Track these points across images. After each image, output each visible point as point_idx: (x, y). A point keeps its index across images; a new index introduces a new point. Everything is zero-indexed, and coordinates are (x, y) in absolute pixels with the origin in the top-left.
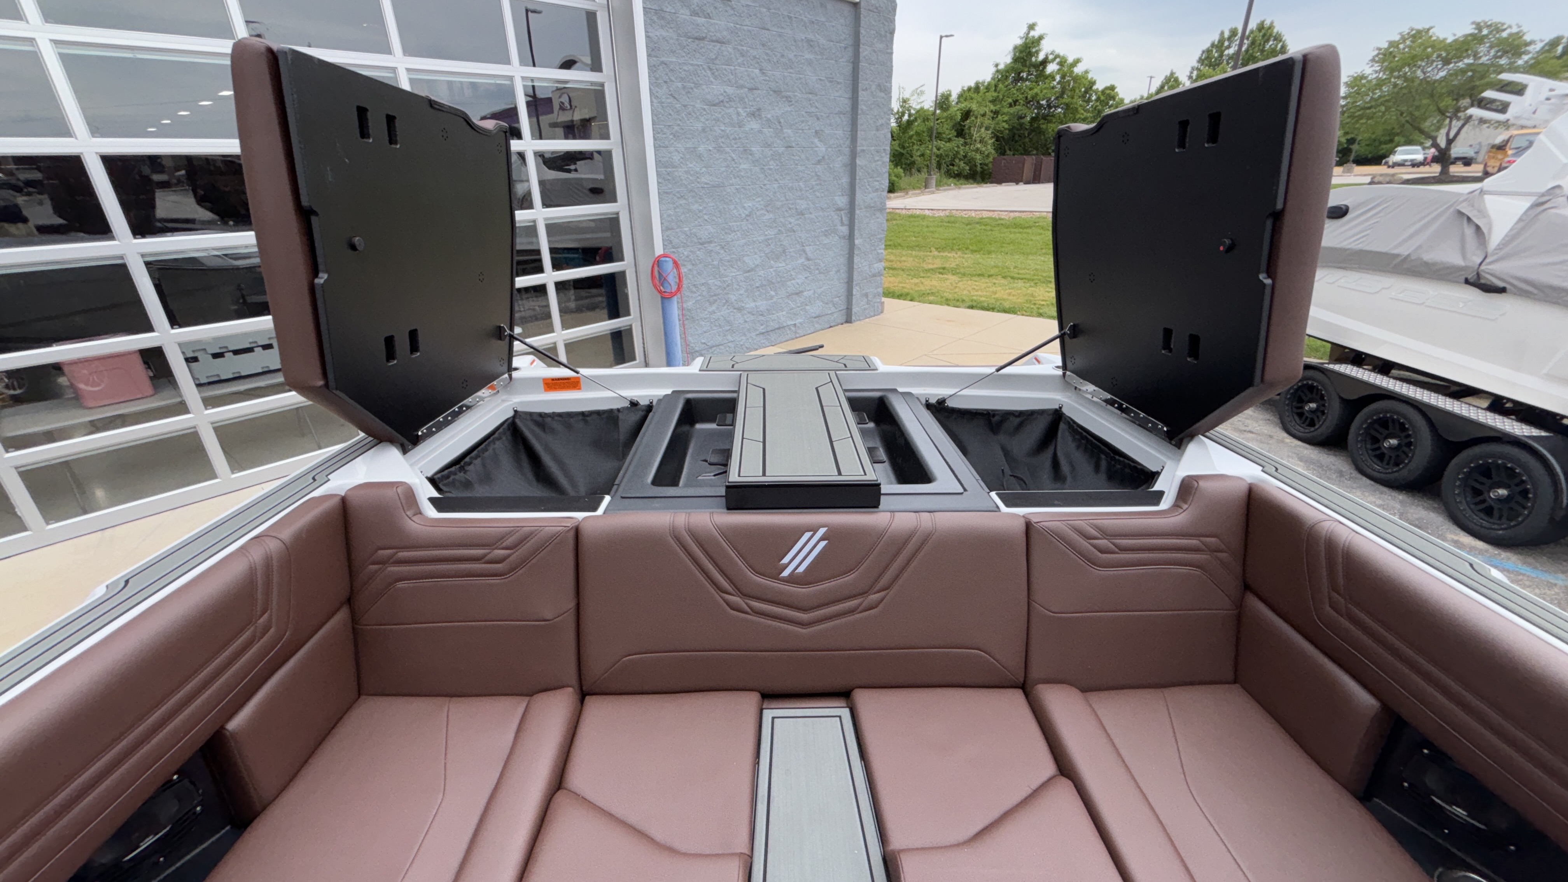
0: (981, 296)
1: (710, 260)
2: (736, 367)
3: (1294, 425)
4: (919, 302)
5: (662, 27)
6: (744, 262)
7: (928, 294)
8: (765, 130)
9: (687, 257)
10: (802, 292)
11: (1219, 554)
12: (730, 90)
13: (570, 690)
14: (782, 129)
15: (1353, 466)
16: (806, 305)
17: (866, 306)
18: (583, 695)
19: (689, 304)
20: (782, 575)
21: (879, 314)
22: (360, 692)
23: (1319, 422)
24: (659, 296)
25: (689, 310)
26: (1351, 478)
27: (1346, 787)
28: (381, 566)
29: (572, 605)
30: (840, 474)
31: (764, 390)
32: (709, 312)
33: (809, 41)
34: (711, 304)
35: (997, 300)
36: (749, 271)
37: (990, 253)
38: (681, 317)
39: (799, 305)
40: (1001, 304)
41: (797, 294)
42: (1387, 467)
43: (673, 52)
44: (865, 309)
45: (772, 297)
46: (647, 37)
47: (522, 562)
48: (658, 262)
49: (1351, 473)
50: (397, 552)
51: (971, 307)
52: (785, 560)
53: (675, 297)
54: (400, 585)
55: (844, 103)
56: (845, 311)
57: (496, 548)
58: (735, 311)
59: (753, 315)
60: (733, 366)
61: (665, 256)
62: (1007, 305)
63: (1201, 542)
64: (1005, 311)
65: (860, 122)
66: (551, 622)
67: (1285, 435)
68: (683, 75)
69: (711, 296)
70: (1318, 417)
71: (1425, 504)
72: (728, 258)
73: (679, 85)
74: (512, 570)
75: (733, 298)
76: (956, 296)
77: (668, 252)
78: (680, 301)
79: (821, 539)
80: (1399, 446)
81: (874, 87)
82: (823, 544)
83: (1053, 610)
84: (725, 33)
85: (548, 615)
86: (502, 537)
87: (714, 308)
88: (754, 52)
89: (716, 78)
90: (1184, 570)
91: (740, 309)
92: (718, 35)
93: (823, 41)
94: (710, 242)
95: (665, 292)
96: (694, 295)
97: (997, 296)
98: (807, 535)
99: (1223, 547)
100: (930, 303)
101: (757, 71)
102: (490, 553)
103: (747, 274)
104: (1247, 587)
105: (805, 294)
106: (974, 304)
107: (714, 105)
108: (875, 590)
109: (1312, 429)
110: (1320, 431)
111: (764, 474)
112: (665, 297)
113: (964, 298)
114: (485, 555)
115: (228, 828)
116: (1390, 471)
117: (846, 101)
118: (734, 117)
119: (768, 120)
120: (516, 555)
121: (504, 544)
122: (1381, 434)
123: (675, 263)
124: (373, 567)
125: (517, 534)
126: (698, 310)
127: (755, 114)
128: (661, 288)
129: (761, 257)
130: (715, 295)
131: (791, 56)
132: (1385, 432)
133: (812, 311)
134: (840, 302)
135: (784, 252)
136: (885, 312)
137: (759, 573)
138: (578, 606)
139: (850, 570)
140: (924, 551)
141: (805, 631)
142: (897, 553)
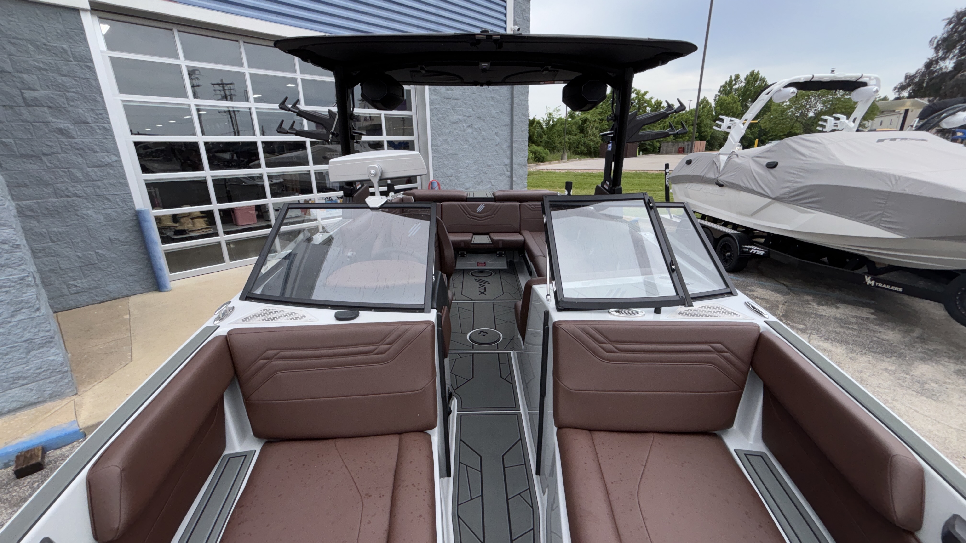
5: (435, 95)
8: (474, 133)
12: (460, 117)
14: (481, 132)
20: (477, 212)
30: (487, 196)
33: (492, 98)
43: (439, 104)
46: (430, 99)
48: (431, 183)
52: (477, 210)
55: (508, 121)
61: (434, 181)
65: (514, 129)
68: (443, 112)
73: (441, 116)
81: (520, 114)
82: (484, 207)
83: (524, 219)
84: (458, 96)
88: (470, 103)
89: (455, 113)
92: (456, 97)
93: (498, 97)
94: (451, 176)
98: (481, 205)
101: (471, 110)
107: (454, 123)
108: (493, 214)
111: (474, 196)
117: (508, 120)
118: (462, 128)
119: (475, 129)
123: (438, 183)
127: (470, 126)
131: (485, 103)
135: (482, 182)
137: (473, 211)
138: (442, 217)
139: (489, 211)
140: (501, 208)
141: (481, 222)
142: (497, 208)
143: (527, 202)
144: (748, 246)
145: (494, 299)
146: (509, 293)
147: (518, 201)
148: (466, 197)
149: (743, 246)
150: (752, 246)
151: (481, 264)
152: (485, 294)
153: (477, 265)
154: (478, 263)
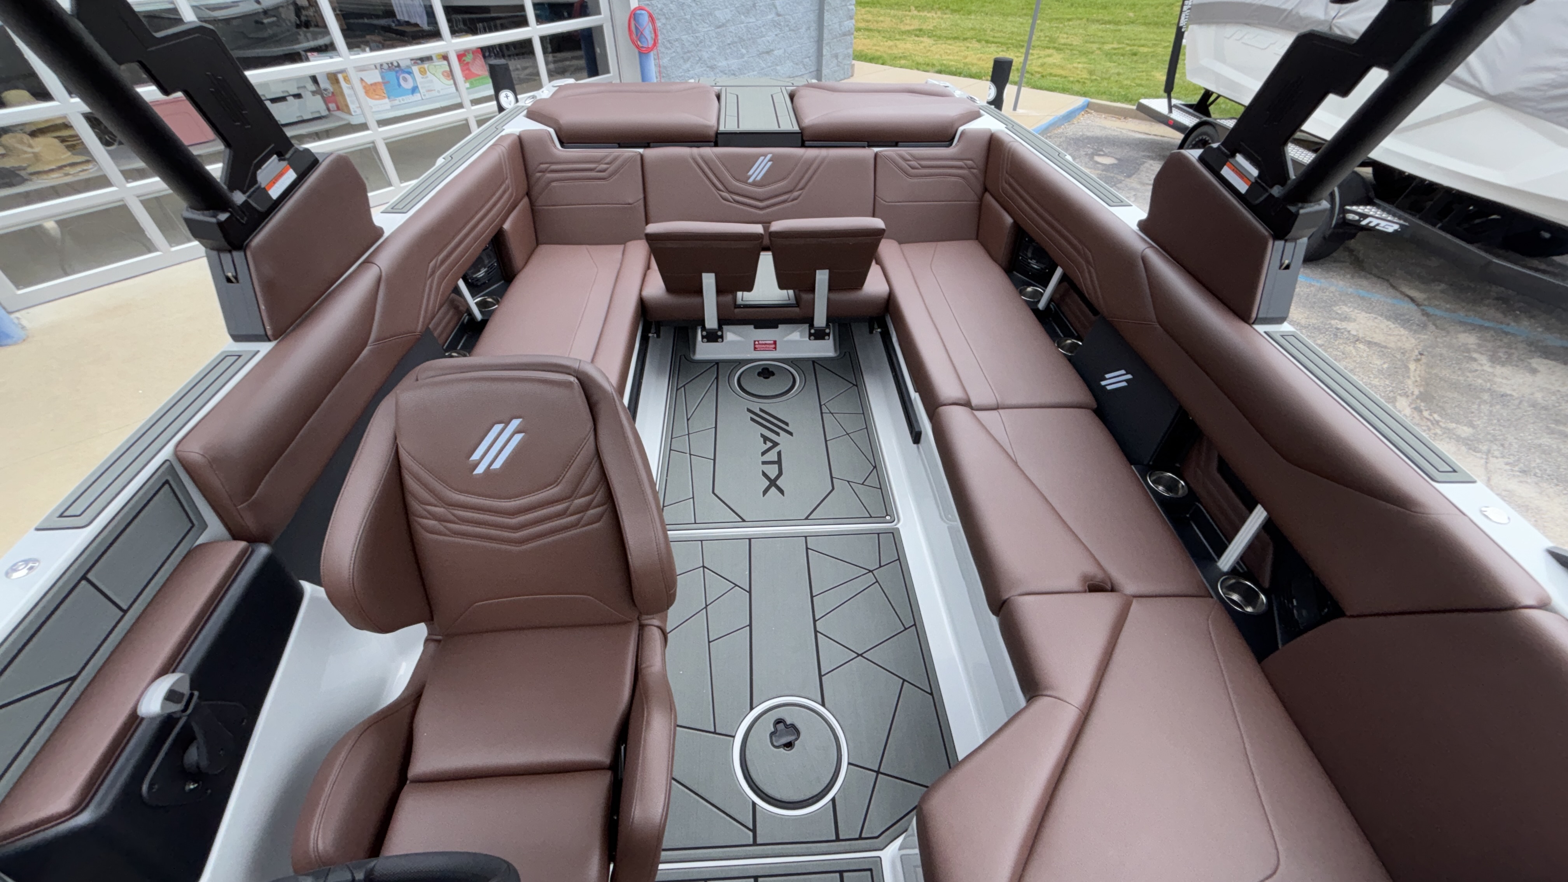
0: (951, 60)
1: (683, 14)
2: (718, 85)
4: (891, 66)
6: (715, 16)
7: (901, 57)
9: (661, 10)
10: (773, 50)
11: (972, 170)
13: (644, 240)
16: (777, 65)
17: (836, 68)
19: (665, 61)
20: (749, 181)
21: (849, 78)
22: (538, 243)
24: (636, 51)
25: (665, 67)
27: (1000, 265)
28: (543, 173)
29: (642, 196)
30: (779, 127)
31: (737, 95)
32: (683, 70)
34: (685, 61)
35: (966, 64)
36: (719, 27)
37: (969, 13)
38: (658, 74)
39: (769, 64)
40: (969, 69)
41: (768, 53)
44: (835, 72)
45: (743, 56)
47: (616, 171)
48: (634, 16)
50: (549, 166)
51: (940, 72)
52: (750, 173)
53: (652, 53)
54: (554, 184)
56: (815, 73)
57: (602, 164)
58: (708, 69)
59: (726, 74)
60: (716, 84)
61: (640, 8)
62: (974, 70)
63: (964, 163)
64: (971, 76)
66: (632, 205)
69: (685, 53)
72: (699, 11)
74: (610, 176)
75: (705, 55)
76: (927, 60)
77: (642, 4)
78: (656, 57)
79: (769, 161)
82: (770, 164)
83: (888, 200)
85: (630, 201)
86: (603, 158)
87: (688, 65)
90: (953, 179)
91: (712, 68)
95: (643, 47)
96: (669, 52)
97: (967, 60)
98: (762, 158)
99: (975, 166)
100: (901, 67)
102: (597, 167)
103: (718, 30)
104: (986, 190)
105: (775, 52)
106: (943, 68)
108: (797, 189)
111: (738, 127)
112: (643, 53)
113: (935, 62)
114: (595, 168)
115: (502, 282)
120: (612, 168)
121: (605, 163)
123: (650, 16)
124: (539, 174)
125: (610, 157)
126: (673, 68)
128: (639, 43)
129: (731, 11)
130: (689, 52)
133: (782, 72)
134: (810, 63)
135: (754, 5)
136: (855, 75)
137: (737, 180)
138: (645, 198)
139: (784, 179)
140: (821, 168)
141: (761, 212)
142: (808, 169)
143: (896, 145)
144: (1361, 209)
145: (807, 518)
146: (848, 482)
147: (868, 142)
148: (715, 129)
149: (1348, 207)
150: (1368, 207)
151: (764, 346)
152: (781, 491)
153: (753, 348)
154: (757, 343)
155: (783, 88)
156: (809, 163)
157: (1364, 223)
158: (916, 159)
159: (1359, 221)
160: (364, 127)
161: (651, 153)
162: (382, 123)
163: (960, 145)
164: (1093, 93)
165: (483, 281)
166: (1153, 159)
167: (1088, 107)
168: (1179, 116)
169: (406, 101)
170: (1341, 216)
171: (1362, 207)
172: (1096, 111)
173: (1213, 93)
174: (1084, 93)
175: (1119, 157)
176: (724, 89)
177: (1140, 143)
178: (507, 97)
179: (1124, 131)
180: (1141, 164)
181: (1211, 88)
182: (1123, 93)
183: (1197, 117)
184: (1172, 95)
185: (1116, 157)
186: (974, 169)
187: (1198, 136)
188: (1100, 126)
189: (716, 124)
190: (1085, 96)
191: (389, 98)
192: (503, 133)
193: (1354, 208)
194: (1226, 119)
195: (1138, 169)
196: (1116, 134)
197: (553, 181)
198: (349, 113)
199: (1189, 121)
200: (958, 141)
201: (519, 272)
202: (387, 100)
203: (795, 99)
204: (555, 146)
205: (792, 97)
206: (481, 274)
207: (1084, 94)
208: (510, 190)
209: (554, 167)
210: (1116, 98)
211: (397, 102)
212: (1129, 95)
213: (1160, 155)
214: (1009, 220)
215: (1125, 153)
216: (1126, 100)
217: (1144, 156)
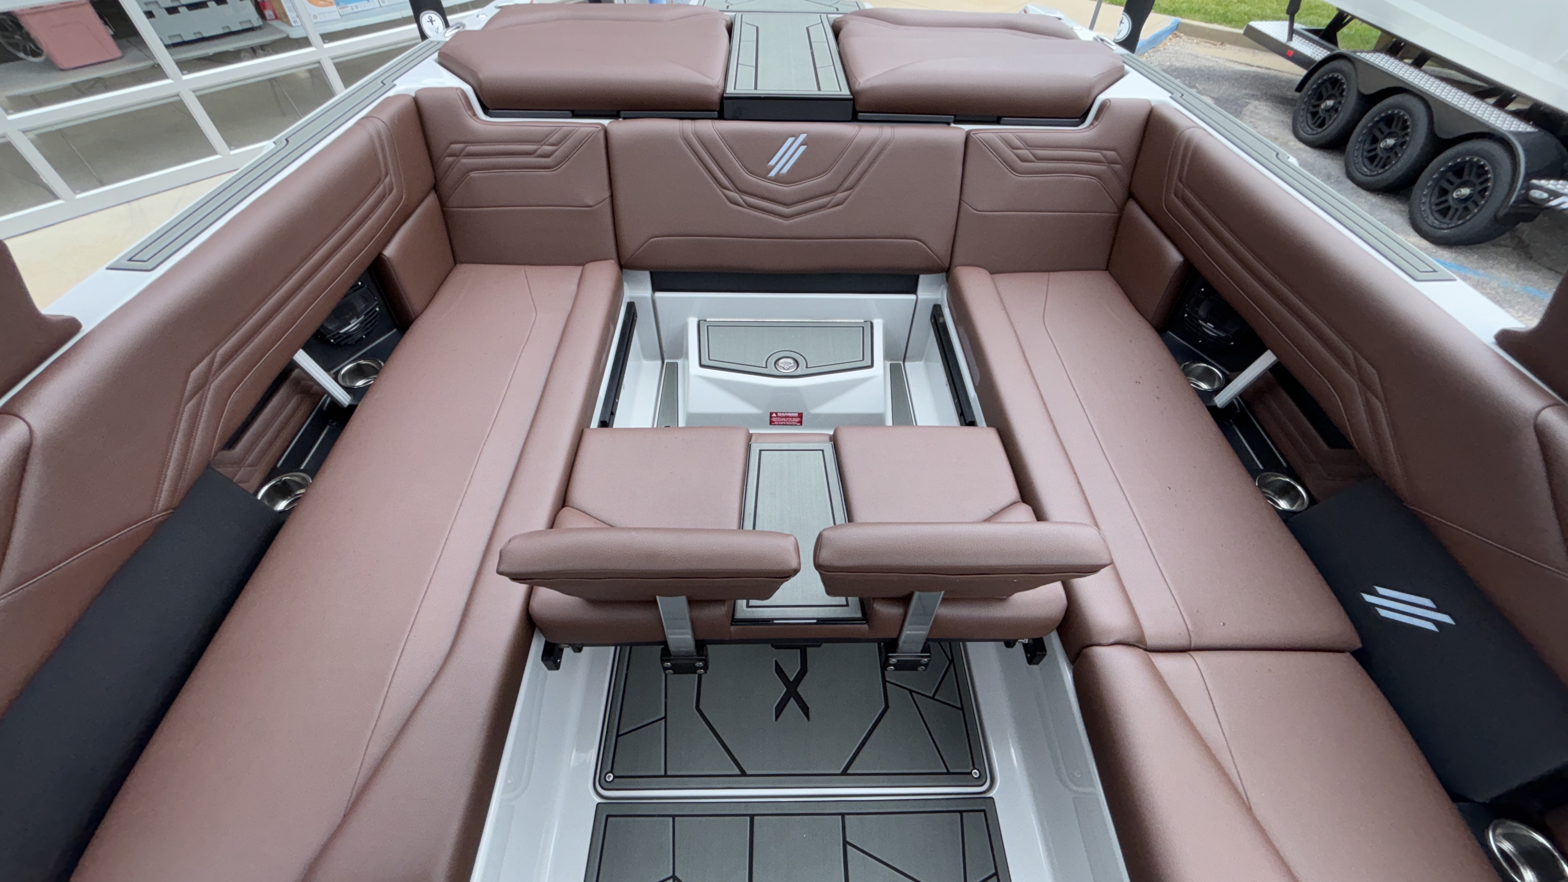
2: (730, 8)
3: (1304, 127)
11: (1114, 166)
13: (612, 261)
15: (1344, 170)
18: (622, 267)
20: (769, 175)
22: (456, 261)
23: (1330, 120)
26: (1336, 181)
28: (455, 158)
29: (607, 194)
30: (819, 89)
31: (757, 28)
42: (1373, 169)
47: (566, 157)
49: (1339, 177)
50: (467, 146)
52: (772, 163)
54: (472, 174)
57: (544, 144)
60: (728, 7)
63: (1102, 154)
66: (592, 208)
67: (1292, 137)
70: (1330, 116)
71: (1394, 207)
74: (558, 164)
79: (802, 144)
80: (1395, 145)
82: (803, 148)
83: (979, 209)
85: (591, 203)
86: (549, 134)
90: (1084, 178)
98: (791, 140)
99: (1119, 159)
102: (539, 148)
104: (1131, 195)
108: (842, 189)
109: (1320, 130)
110: (1324, 133)
111: (756, 88)
114: (536, 151)
115: (395, 330)
116: (1375, 173)
120: (561, 151)
121: (548, 143)
122: (1382, 132)
124: (450, 159)
125: (559, 132)
132: (1386, 131)
137: (751, 173)
138: (612, 196)
139: (823, 172)
140: (882, 157)
141: (786, 222)
142: (861, 158)
143: (998, 121)
144: (1551, 184)
145: (844, 773)
146: (911, 691)
147: (955, 116)
148: (719, 90)
149: (1535, 181)
150: (1561, 182)
151: (784, 419)
152: (805, 710)
153: (769, 421)
154: (774, 415)
155: (824, 16)
156: (864, 149)
157: (1553, 203)
158: (1029, 145)
159: (1548, 200)
160: (304, 42)
161: (620, 128)
162: (328, 37)
163: (1099, 125)
164: (1184, 11)
165: (359, 336)
166: (1258, 99)
167: (1178, 28)
168: (1300, 46)
169: (359, 9)
170: (1523, 192)
171: (1552, 182)
172: (1186, 34)
173: (1348, 14)
174: (1173, 11)
175: (1216, 96)
176: (739, 15)
177: (1241, 77)
178: (431, 21)
179: (1221, 61)
180: (1244, 106)
181: (1347, 8)
182: (1221, 12)
183: (1328, 49)
184: (1296, 16)
185: (1213, 96)
186: (1117, 163)
187: (1327, 73)
188: (1192, 55)
189: (721, 83)
190: (1175, 15)
191: (338, 4)
192: (391, 93)
193: (1543, 182)
194: (1368, 52)
195: (1241, 112)
196: (1211, 64)
197: (471, 171)
198: (288, 23)
199: (1316, 53)
200: (1096, 118)
201: (416, 317)
202: (334, 7)
203: (841, 35)
204: (475, 114)
205: (837, 31)
206: (353, 325)
207: (1173, 13)
208: (394, 191)
209: (472, 148)
210: (1212, 18)
211: (348, 10)
212: (1229, 14)
213: (1266, 94)
214: (1175, 257)
215: (1225, 89)
216: (1225, 21)
217: (1245, 95)
